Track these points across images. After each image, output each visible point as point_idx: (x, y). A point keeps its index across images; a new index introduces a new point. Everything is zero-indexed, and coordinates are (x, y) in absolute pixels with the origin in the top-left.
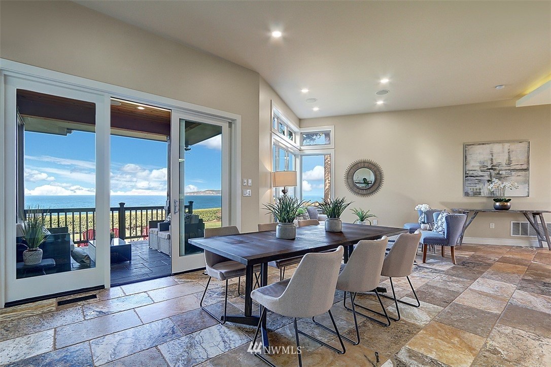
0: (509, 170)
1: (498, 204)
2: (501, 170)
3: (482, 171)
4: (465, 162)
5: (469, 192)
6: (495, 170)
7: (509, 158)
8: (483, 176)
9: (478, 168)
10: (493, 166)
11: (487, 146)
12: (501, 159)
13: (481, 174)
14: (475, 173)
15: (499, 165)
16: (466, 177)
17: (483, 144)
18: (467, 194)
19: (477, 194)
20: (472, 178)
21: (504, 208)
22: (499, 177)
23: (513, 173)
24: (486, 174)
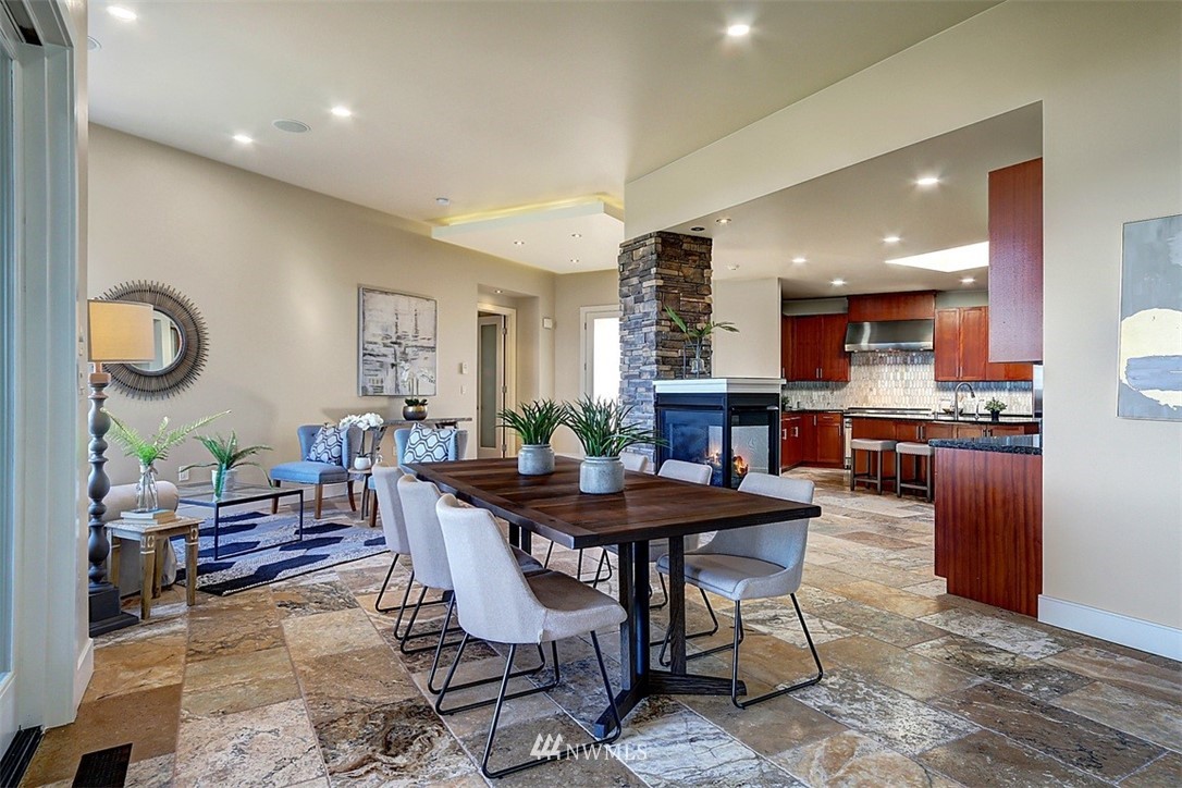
0: (416, 346)
1: (411, 409)
2: (408, 346)
3: (385, 345)
4: (361, 326)
5: (368, 386)
6: (400, 344)
7: (416, 324)
8: (385, 356)
9: (379, 339)
10: (398, 337)
11: (391, 297)
12: (407, 325)
13: (384, 350)
14: (376, 349)
15: (405, 336)
16: (364, 355)
17: (386, 293)
18: (366, 391)
19: (377, 391)
20: (372, 358)
21: (419, 417)
22: (405, 358)
23: (420, 353)
24: (390, 352)
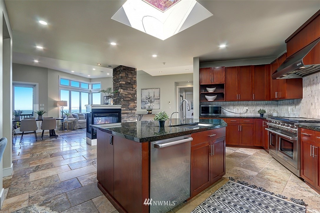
2: (152, 99)
3: (146, 99)
4: (141, 96)
5: (142, 107)
6: (150, 99)
7: (154, 94)
8: (146, 101)
9: (145, 98)
10: (149, 97)
11: (148, 90)
12: (152, 95)
14: (144, 100)
15: (151, 97)
16: (142, 102)
17: (146, 89)
18: (142, 108)
19: (145, 108)
22: (151, 102)
23: (155, 100)
24: (147, 100)
